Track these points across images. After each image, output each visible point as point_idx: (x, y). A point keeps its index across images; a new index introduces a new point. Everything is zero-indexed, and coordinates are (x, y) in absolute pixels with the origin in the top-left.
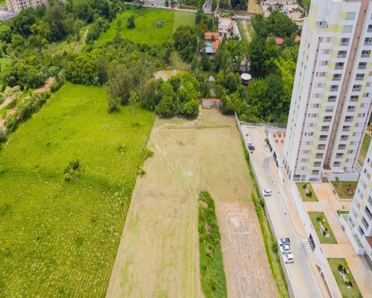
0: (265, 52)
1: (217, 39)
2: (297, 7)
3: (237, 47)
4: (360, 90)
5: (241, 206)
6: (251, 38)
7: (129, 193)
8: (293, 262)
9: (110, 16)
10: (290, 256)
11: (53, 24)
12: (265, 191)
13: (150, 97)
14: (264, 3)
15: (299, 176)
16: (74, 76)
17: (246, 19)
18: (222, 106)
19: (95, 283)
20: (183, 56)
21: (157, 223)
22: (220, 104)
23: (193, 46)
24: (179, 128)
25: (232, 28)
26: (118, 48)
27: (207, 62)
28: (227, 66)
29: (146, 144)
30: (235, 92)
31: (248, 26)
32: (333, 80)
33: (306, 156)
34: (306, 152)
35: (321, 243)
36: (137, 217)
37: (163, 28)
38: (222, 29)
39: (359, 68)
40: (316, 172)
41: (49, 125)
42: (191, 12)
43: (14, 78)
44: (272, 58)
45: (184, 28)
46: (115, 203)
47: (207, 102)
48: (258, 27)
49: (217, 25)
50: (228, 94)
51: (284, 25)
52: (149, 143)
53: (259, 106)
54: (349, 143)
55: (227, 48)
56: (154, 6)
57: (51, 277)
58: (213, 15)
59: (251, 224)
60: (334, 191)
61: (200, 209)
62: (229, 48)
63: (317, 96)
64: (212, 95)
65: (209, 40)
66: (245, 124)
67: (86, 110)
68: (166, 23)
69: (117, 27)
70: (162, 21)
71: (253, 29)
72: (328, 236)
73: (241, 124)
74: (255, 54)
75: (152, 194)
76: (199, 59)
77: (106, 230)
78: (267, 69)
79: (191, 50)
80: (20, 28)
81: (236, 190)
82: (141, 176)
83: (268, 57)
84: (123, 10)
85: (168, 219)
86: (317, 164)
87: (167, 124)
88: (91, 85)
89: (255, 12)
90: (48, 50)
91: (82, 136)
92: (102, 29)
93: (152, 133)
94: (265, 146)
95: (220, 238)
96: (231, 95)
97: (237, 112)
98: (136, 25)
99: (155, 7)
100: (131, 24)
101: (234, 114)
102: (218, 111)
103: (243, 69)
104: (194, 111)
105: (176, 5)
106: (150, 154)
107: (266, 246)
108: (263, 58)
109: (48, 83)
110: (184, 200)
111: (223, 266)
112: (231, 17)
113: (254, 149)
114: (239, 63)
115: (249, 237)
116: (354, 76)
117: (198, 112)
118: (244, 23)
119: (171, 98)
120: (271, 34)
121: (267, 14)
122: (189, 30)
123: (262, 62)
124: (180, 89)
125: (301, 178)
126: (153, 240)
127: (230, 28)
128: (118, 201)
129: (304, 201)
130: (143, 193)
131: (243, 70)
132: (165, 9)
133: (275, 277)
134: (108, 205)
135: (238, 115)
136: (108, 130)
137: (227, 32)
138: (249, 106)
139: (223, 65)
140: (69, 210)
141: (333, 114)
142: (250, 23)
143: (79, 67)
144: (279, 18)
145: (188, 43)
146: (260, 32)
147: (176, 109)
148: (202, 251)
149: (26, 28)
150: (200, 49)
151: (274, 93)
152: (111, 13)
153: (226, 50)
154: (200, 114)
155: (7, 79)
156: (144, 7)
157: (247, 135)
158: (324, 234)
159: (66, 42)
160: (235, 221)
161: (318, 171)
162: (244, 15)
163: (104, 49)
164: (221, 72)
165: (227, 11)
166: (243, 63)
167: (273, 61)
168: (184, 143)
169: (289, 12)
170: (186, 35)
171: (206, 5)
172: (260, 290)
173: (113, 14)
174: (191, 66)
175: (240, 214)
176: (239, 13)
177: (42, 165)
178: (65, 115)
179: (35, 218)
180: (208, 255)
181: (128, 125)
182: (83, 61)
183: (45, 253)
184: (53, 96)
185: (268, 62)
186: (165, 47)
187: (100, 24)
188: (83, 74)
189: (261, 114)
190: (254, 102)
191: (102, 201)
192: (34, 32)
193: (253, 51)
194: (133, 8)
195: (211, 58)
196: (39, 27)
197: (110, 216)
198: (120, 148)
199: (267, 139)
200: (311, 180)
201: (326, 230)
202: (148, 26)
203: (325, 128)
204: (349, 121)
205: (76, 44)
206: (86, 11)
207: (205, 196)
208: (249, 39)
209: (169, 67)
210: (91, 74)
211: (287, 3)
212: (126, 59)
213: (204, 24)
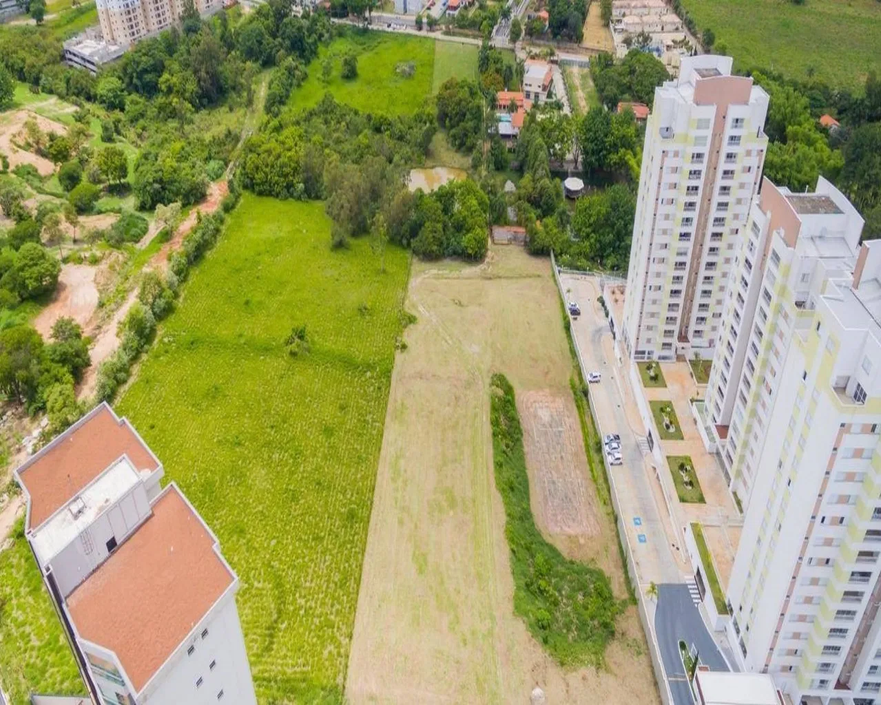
0: (610, 139)
1: (521, 106)
2: (683, 37)
3: (558, 127)
4: (723, 225)
5: (553, 395)
6: (587, 104)
7: (387, 373)
8: (621, 464)
9: (307, 53)
10: (617, 456)
11: (203, 74)
12: (591, 375)
13: (402, 224)
14: (617, 27)
15: (643, 353)
16: (259, 181)
17: (579, 62)
18: (528, 240)
19: (359, 476)
20: (455, 140)
21: (432, 412)
22: (526, 237)
23: (475, 121)
24: (454, 278)
25: (552, 81)
26: (330, 123)
27: (502, 153)
28: (539, 165)
29: (403, 304)
30: (551, 216)
31: (583, 77)
32: (685, 210)
33: (652, 322)
34: (653, 315)
35: (662, 438)
36: (402, 404)
37: (413, 79)
38: (530, 85)
39: (720, 194)
40: (667, 345)
41: (238, 271)
42: (468, 44)
43: (160, 186)
44: (622, 151)
45: (457, 84)
46: (368, 387)
47: (501, 233)
48: (601, 81)
49: (522, 76)
50: (540, 218)
51: (651, 80)
52: (407, 302)
53: (592, 240)
54: (715, 302)
55: (539, 128)
56: (394, 29)
57: (301, 469)
58: (513, 51)
59: (566, 418)
60: (691, 374)
61: (493, 397)
62: (543, 129)
63: (665, 232)
64: (511, 219)
65: (504, 107)
66: (567, 273)
67: (292, 246)
68: (420, 70)
69: (321, 77)
70: (412, 63)
71: (591, 83)
72: (672, 430)
73: (559, 272)
74: (592, 142)
75: (421, 376)
76: (487, 146)
77: (362, 419)
78: (613, 169)
79: (472, 131)
80: (135, 80)
81: (547, 373)
82: (402, 352)
83: (615, 147)
84: (331, 37)
85: (447, 408)
86: (668, 333)
87: (434, 271)
88: (291, 199)
89: (599, 45)
90: (194, 126)
91: (297, 290)
92: (294, 80)
93: (409, 287)
94: (598, 309)
95: (522, 435)
96: (544, 220)
97: (554, 250)
98: (359, 71)
99: (396, 31)
100: (349, 71)
101: (549, 255)
102: (522, 248)
103: (570, 168)
104: (480, 248)
105: (438, 27)
106: (412, 320)
107: (587, 446)
108: (607, 150)
109: (211, 195)
110: (469, 385)
111: (525, 468)
112: (548, 58)
113: (579, 314)
114: (562, 157)
115: (563, 435)
116: (714, 205)
117: (487, 250)
118: (575, 70)
119: (440, 226)
120: (627, 96)
121: (622, 52)
122: (466, 89)
123: (605, 156)
124: (455, 210)
125: (646, 355)
126: (428, 433)
127: (546, 83)
128: (372, 384)
129: (645, 386)
130: (407, 375)
131: (569, 171)
132: (416, 36)
133: (595, 481)
134: (358, 389)
135: (556, 256)
136: (337, 280)
137: (539, 90)
138: (577, 240)
139: (532, 163)
140: (304, 395)
141: (687, 259)
142: (586, 70)
143: (267, 166)
144: (643, 64)
145: (464, 115)
146: (605, 93)
147: (448, 244)
148: (496, 447)
149: (148, 80)
150: (487, 128)
151: (618, 220)
152: (308, 47)
153: (537, 133)
154: (489, 253)
155: (148, 188)
156: (373, 30)
157: (569, 291)
158: (668, 427)
159: (227, 109)
160: (544, 415)
161: (670, 345)
162: (576, 53)
163: (304, 126)
164: (528, 176)
165: (542, 42)
166: (569, 157)
167: (625, 156)
168: (464, 302)
169: (665, 49)
170: (461, 100)
171: (500, 27)
172: (574, 494)
173: (313, 47)
174: (470, 161)
175: (552, 405)
176: (565, 48)
177: (248, 333)
178: (259, 254)
179: (259, 403)
180: (504, 452)
181: (368, 273)
182: (274, 153)
183: (286, 444)
184: (229, 220)
185: (614, 158)
186: (420, 122)
187: (290, 71)
188: (276, 178)
189: (596, 256)
190: (584, 234)
191: (350, 383)
192: (165, 90)
193: (588, 137)
194: (349, 32)
195: (509, 144)
196: (174, 79)
197: (364, 402)
198: (363, 311)
199: (601, 297)
200: (660, 358)
201: (671, 423)
202: (384, 74)
203: (677, 279)
204: (711, 269)
205: (246, 113)
206: (260, 43)
207: (500, 381)
208: (584, 107)
209: (429, 163)
210: (291, 178)
211: (663, 29)
212: (350, 147)
213: (495, 74)
